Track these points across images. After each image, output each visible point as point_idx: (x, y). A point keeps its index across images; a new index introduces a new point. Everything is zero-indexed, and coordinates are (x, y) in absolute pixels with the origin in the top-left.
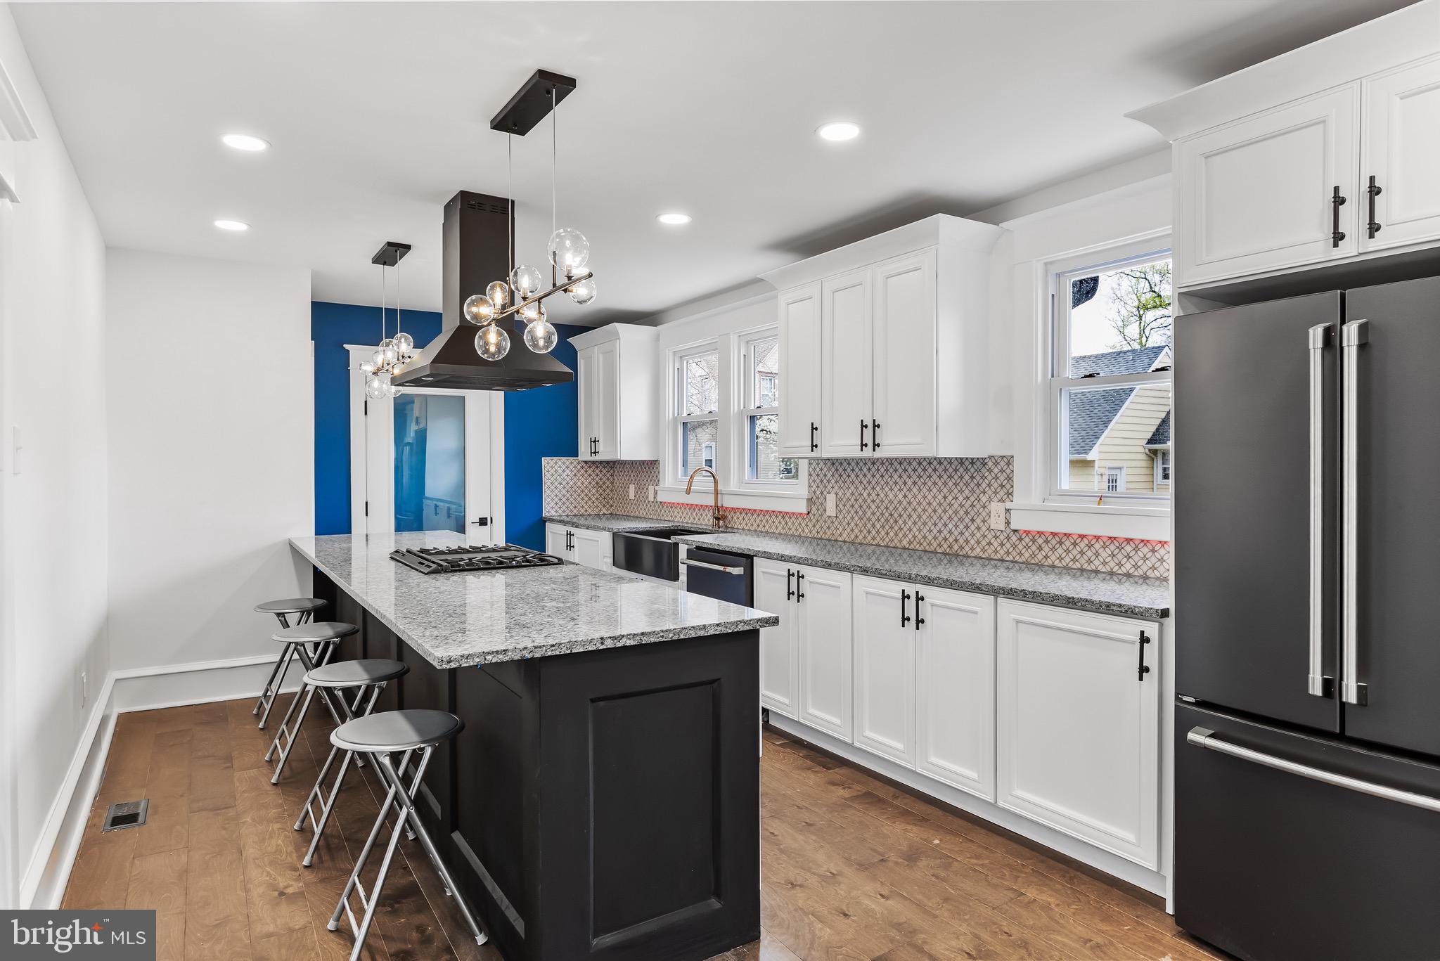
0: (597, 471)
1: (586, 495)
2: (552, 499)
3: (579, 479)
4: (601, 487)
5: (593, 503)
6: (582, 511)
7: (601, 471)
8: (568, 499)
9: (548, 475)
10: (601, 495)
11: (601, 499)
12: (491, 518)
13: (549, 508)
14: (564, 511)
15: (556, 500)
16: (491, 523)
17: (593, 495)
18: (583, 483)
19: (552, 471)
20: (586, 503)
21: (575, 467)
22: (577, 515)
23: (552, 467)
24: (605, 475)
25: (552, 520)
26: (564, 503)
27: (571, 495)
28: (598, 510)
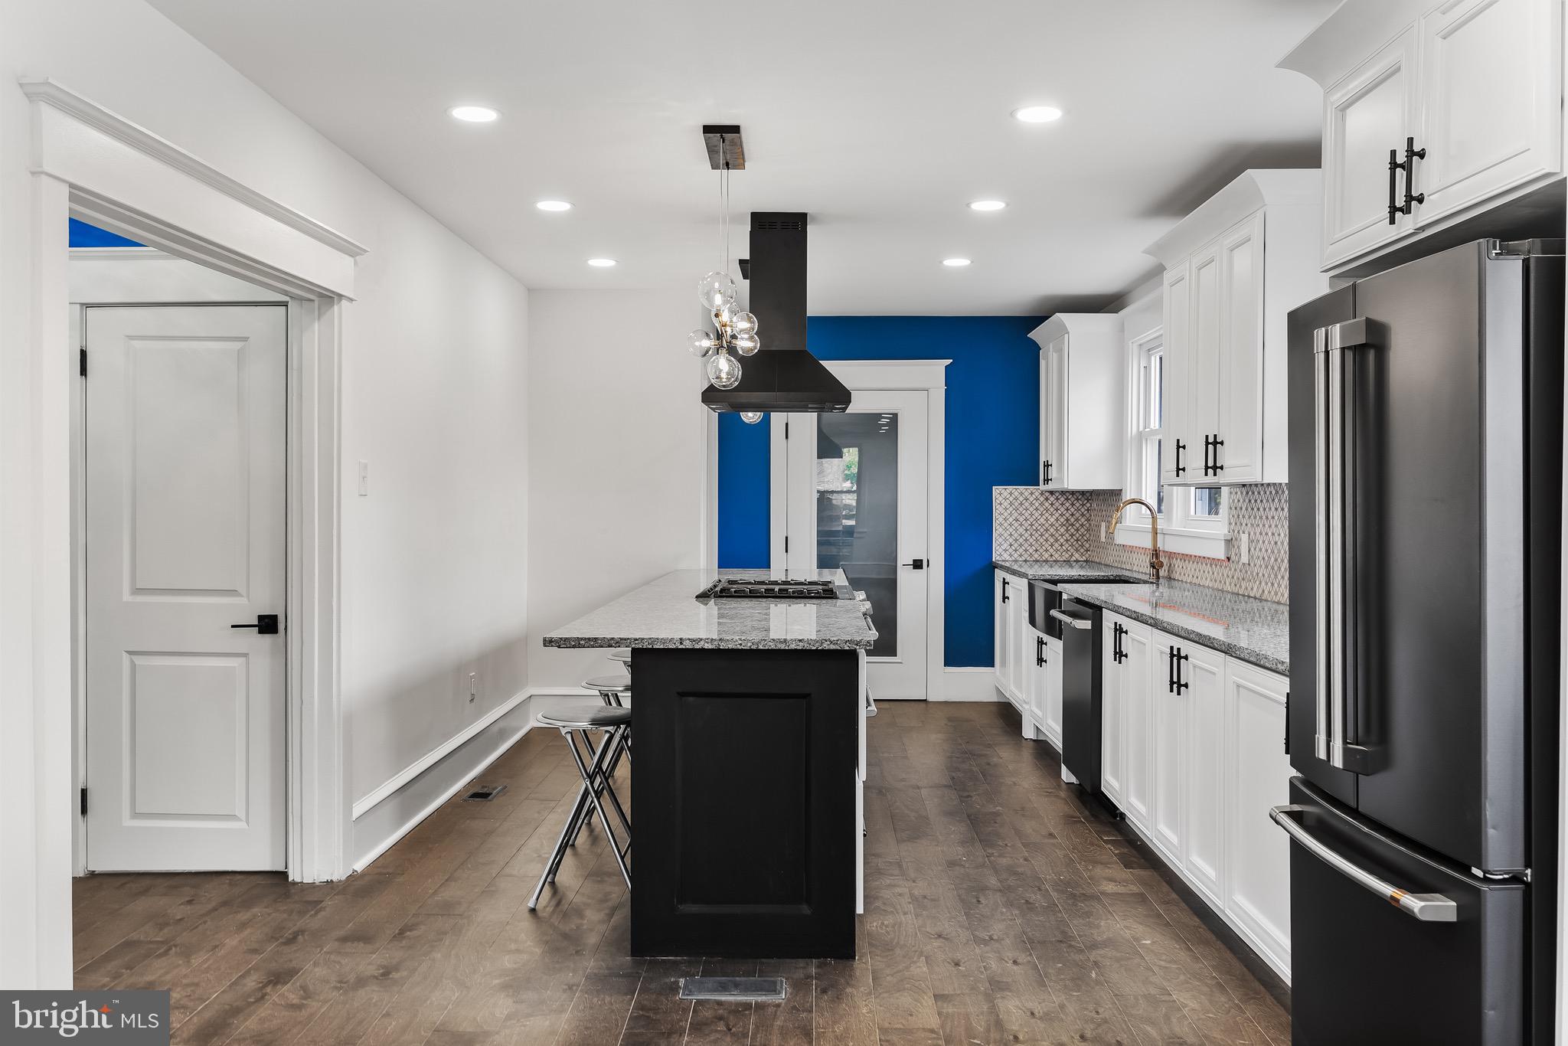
0: (1067, 504)
1: (1052, 535)
2: (1006, 540)
3: (1042, 515)
4: (1072, 525)
5: (1062, 545)
6: (1046, 556)
7: (1073, 504)
8: (1026, 540)
9: (1001, 509)
10: (1072, 535)
11: (1072, 540)
12: (928, 561)
13: (1000, 550)
14: (1021, 556)
15: (1011, 540)
16: (928, 566)
17: (1062, 535)
18: (1047, 520)
19: (1006, 504)
20: (1052, 545)
21: (1037, 499)
22: (1038, 561)
23: (1005, 499)
24: (1078, 510)
25: (1002, 568)
26: (1021, 545)
27: (1031, 535)
28: (1067, 556)
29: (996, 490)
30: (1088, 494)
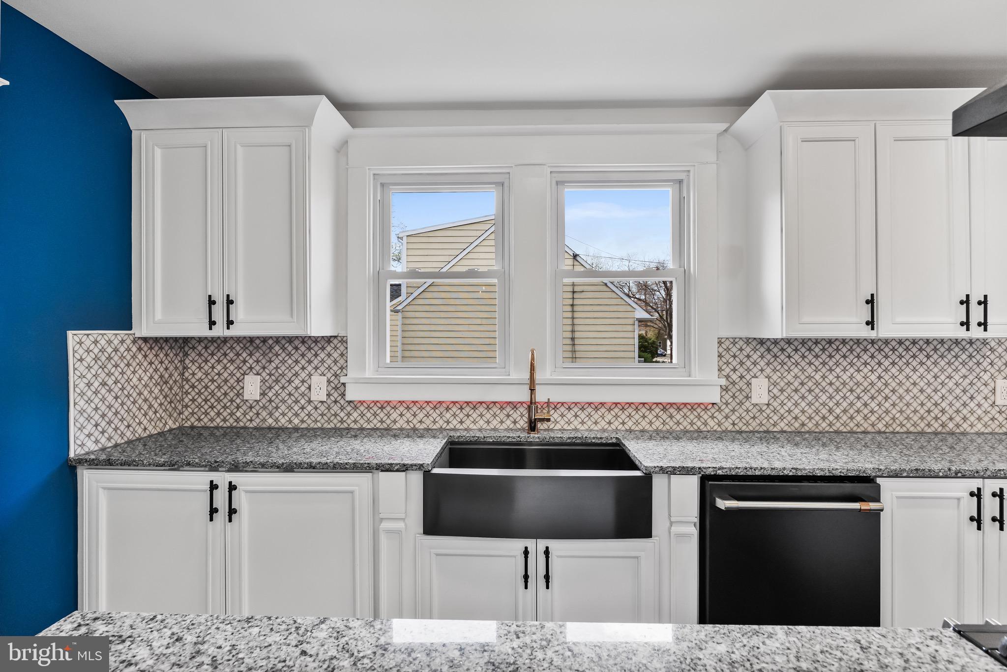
0: (161, 355)
1: (146, 400)
2: (89, 418)
3: (134, 372)
4: (166, 383)
5: (156, 412)
7: (165, 354)
8: (116, 413)
9: (80, 368)
10: (166, 397)
13: (80, 437)
14: (110, 439)
15: (96, 417)
17: (156, 398)
19: (86, 358)
20: (146, 414)
21: (128, 349)
23: (86, 350)
24: (171, 362)
25: (85, 464)
26: (109, 422)
27: (122, 405)
28: (161, 425)
29: (73, 337)
30: (181, 341)
